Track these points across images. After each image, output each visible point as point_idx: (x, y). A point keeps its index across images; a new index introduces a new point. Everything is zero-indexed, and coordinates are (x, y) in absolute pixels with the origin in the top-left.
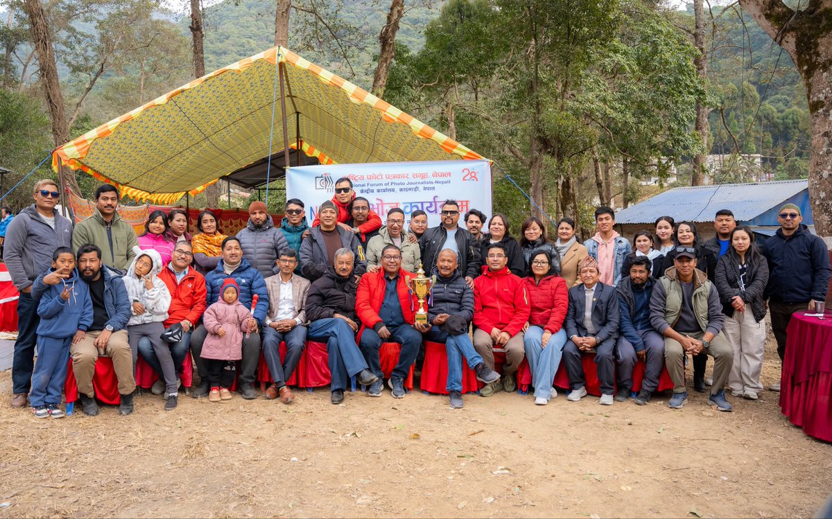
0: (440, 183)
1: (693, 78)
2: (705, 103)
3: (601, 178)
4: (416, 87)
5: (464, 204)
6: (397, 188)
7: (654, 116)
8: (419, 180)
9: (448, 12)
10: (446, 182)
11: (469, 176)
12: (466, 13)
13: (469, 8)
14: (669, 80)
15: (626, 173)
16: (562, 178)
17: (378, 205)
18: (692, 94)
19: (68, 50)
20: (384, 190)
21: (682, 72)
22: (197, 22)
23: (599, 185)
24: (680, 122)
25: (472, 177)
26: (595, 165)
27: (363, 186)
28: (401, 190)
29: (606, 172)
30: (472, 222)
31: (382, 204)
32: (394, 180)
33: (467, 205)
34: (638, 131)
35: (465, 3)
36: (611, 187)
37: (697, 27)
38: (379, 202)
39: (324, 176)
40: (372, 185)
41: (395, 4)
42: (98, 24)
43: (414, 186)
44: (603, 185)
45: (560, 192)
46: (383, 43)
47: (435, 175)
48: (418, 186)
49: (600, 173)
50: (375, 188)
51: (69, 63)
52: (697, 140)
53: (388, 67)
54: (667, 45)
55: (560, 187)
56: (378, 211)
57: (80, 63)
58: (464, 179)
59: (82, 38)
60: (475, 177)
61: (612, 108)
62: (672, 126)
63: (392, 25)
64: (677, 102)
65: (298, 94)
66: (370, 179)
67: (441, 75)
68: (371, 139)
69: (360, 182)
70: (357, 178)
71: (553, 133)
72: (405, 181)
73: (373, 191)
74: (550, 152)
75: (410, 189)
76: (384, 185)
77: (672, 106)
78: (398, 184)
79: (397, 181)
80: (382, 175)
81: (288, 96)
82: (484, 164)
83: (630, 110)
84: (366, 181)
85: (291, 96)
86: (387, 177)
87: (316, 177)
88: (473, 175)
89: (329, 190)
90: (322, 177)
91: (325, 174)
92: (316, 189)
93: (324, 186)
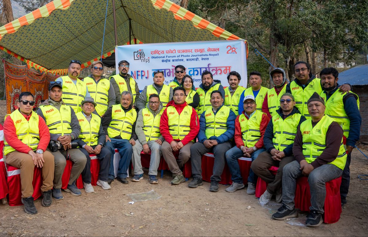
0: (212, 55)
4: (205, 11)
5: (228, 68)
6: (185, 59)
8: (199, 53)
10: (216, 55)
11: (231, 51)
15: (325, 59)
16: (290, 57)
20: (177, 60)
25: (233, 51)
26: (307, 55)
27: (164, 57)
28: (187, 60)
29: (313, 59)
30: (232, 80)
32: (183, 54)
33: (229, 69)
36: (316, 68)
39: (139, 51)
40: (169, 57)
43: (195, 58)
45: (288, 67)
47: (209, 50)
48: (198, 57)
49: (310, 60)
50: (171, 59)
51: (25, 7)
55: (288, 64)
57: (30, 6)
58: (227, 53)
60: (235, 51)
61: (320, 19)
65: (127, 6)
66: (168, 53)
67: (218, 4)
68: (170, 33)
69: (162, 55)
70: (159, 53)
71: (284, 31)
72: (190, 54)
73: (169, 61)
74: (282, 42)
75: (193, 59)
76: (176, 56)
77: (359, 16)
78: (186, 56)
79: (185, 54)
80: (175, 50)
81: (121, 6)
82: (240, 43)
83: (331, 19)
84: (165, 54)
85: (123, 6)
86: (179, 51)
87: (134, 52)
88: (234, 50)
89: (142, 60)
90: (138, 52)
91: (140, 50)
92: (134, 60)
93: (139, 57)
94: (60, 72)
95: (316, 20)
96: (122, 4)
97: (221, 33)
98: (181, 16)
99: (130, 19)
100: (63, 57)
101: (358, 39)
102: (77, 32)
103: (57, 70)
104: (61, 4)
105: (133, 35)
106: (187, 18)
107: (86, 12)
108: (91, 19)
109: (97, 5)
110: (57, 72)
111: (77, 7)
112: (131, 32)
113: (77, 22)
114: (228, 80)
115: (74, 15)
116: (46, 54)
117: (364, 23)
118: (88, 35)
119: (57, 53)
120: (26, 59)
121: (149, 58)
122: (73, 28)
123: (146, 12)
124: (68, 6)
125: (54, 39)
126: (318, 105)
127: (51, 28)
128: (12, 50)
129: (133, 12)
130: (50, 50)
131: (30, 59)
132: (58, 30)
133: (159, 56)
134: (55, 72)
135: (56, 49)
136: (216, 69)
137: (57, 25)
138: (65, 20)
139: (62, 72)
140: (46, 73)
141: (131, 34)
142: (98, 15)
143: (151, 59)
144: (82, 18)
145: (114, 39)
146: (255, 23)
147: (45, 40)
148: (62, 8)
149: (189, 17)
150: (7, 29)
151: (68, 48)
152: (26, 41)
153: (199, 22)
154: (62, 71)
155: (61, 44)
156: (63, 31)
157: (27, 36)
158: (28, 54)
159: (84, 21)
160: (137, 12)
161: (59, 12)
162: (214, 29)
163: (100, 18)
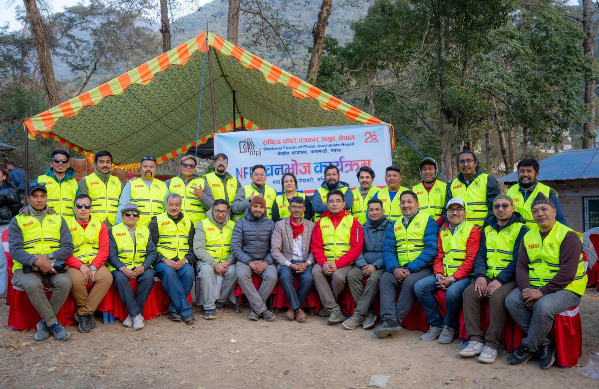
0: (345, 145)
1: (580, 58)
2: (591, 79)
3: (505, 147)
4: (346, 73)
5: (367, 162)
6: (309, 150)
7: (546, 91)
8: (328, 143)
9: (372, 11)
10: (351, 144)
11: (371, 139)
12: (388, 12)
13: (391, 8)
14: (559, 59)
15: (525, 141)
16: (463, 142)
17: (293, 165)
18: (580, 72)
19: (69, 53)
20: (298, 153)
21: (569, 53)
22: (166, 26)
23: (503, 152)
24: (569, 96)
25: (373, 139)
26: (500, 135)
27: (280, 149)
28: (312, 152)
29: (509, 142)
30: (363, 177)
31: (296, 164)
32: (306, 144)
34: (532, 104)
35: (387, 3)
36: (514, 154)
37: (585, 15)
38: (294, 163)
40: (288, 148)
41: (325, 4)
42: (92, 32)
43: (323, 148)
44: (507, 152)
46: (315, 36)
47: (341, 138)
48: (326, 148)
49: (504, 142)
50: (290, 151)
52: (585, 111)
53: (319, 57)
54: (556, 30)
56: (293, 171)
57: (79, 63)
58: (366, 142)
59: (79, 43)
60: (375, 139)
61: (509, 85)
62: (562, 99)
63: (322, 21)
64: (566, 78)
65: (229, 75)
66: (286, 143)
67: (365, 62)
68: (290, 113)
69: (278, 146)
70: (274, 142)
71: (454, 105)
72: (316, 144)
73: (288, 153)
74: (452, 121)
75: (320, 151)
76: (297, 147)
77: (562, 82)
78: (310, 147)
79: (309, 144)
80: (296, 139)
81: (221, 76)
82: (383, 128)
83: (524, 86)
84: (282, 145)
85: (223, 75)
86: (301, 141)
87: (240, 142)
88: (374, 137)
89: (251, 153)
90: (245, 142)
91: (248, 139)
92: (241, 152)
93: (247, 149)
94: (133, 168)
95: (503, 86)
96: (223, 73)
97: (357, 116)
98: (303, 93)
99: (234, 92)
100: (138, 147)
101: (563, 114)
102: (159, 112)
103: (128, 165)
104: (140, 77)
105: (239, 113)
106: (310, 95)
107: (173, 85)
108: (179, 95)
109: (187, 76)
110: (128, 167)
111: (160, 80)
112: (236, 108)
113: (160, 100)
114: (358, 177)
115: (155, 89)
116: (114, 143)
117: (569, 92)
118: (174, 116)
119: (130, 142)
120: (86, 151)
121: (260, 149)
122: (154, 107)
123: (256, 85)
124: (149, 80)
125: (127, 123)
126: (545, 209)
127: (123, 108)
128: (66, 138)
129: (238, 84)
130: (121, 138)
131: (92, 151)
132: (134, 110)
133: (274, 147)
134: (126, 168)
135: (129, 136)
136: (351, 163)
137: (132, 104)
138: (144, 97)
139: (136, 168)
140: (113, 169)
141: (236, 111)
142: (189, 88)
143: (262, 151)
144: (167, 94)
145: (211, 119)
146: (419, 92)
147: (115, 124)
148: (141, 82)
149: (313, 94)
150: (63, 111)
151: (146, 134)
152: (88, 125)
153: (327, 101)
154: (135, 166)
155: (137, 129)
156: (140, 111)
157: (89, 120)
158: (90, 144)
159: (170, 97)
160: (244, 84)
161: (135, 87)
162: (348, 110)
163: (192, 92)
